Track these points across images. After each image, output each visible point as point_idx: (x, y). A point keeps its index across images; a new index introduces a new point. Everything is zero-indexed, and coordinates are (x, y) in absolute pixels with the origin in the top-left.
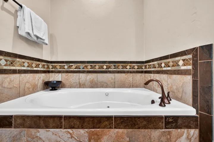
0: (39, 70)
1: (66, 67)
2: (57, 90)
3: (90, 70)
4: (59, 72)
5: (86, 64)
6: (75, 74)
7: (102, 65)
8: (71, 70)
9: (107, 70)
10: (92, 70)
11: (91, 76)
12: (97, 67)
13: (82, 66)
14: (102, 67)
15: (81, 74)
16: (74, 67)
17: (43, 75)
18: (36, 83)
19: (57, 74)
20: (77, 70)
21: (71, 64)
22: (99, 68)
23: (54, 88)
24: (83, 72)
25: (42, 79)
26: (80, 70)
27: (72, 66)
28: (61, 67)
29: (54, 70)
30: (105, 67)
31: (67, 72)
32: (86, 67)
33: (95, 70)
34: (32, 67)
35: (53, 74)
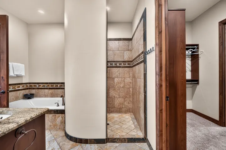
0: (20, 89)
1: (37, 86)
2: (31, 99)
3: (51, 87)
4: (34, 89)
5: (48, 84)
6: (42, 90)
7: (57, 84)
8: (40, 87)
9: (60, 87)
10: (52, 87)
11: (51, 91)
12: (54, 86)
13: (46, 85)
14: (57, 86)
15: (46, 90)
16: (42, 86)
17: (23, 91)
18: (18, 96)
19: (32, 90)
20: (43, 87)
21: (40, 84)
22: (56, 86)
23: (30, 98)
24: (47, 89)
25: (22, 93)
26: (45, 87)
27: (41, 85)
28: (35, 86)
29: (31, 87)
30: (59, 86)
31: (38, 89)
32: (49, 86)
33: (54, 87)
34: (15, 88)
35: (30, 90)
